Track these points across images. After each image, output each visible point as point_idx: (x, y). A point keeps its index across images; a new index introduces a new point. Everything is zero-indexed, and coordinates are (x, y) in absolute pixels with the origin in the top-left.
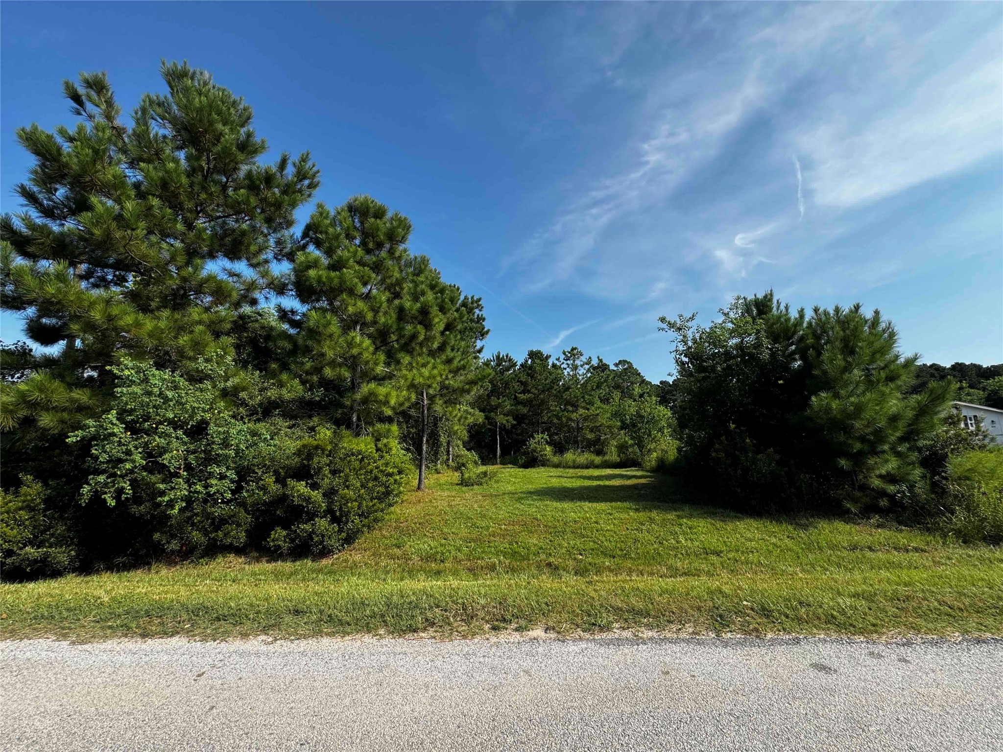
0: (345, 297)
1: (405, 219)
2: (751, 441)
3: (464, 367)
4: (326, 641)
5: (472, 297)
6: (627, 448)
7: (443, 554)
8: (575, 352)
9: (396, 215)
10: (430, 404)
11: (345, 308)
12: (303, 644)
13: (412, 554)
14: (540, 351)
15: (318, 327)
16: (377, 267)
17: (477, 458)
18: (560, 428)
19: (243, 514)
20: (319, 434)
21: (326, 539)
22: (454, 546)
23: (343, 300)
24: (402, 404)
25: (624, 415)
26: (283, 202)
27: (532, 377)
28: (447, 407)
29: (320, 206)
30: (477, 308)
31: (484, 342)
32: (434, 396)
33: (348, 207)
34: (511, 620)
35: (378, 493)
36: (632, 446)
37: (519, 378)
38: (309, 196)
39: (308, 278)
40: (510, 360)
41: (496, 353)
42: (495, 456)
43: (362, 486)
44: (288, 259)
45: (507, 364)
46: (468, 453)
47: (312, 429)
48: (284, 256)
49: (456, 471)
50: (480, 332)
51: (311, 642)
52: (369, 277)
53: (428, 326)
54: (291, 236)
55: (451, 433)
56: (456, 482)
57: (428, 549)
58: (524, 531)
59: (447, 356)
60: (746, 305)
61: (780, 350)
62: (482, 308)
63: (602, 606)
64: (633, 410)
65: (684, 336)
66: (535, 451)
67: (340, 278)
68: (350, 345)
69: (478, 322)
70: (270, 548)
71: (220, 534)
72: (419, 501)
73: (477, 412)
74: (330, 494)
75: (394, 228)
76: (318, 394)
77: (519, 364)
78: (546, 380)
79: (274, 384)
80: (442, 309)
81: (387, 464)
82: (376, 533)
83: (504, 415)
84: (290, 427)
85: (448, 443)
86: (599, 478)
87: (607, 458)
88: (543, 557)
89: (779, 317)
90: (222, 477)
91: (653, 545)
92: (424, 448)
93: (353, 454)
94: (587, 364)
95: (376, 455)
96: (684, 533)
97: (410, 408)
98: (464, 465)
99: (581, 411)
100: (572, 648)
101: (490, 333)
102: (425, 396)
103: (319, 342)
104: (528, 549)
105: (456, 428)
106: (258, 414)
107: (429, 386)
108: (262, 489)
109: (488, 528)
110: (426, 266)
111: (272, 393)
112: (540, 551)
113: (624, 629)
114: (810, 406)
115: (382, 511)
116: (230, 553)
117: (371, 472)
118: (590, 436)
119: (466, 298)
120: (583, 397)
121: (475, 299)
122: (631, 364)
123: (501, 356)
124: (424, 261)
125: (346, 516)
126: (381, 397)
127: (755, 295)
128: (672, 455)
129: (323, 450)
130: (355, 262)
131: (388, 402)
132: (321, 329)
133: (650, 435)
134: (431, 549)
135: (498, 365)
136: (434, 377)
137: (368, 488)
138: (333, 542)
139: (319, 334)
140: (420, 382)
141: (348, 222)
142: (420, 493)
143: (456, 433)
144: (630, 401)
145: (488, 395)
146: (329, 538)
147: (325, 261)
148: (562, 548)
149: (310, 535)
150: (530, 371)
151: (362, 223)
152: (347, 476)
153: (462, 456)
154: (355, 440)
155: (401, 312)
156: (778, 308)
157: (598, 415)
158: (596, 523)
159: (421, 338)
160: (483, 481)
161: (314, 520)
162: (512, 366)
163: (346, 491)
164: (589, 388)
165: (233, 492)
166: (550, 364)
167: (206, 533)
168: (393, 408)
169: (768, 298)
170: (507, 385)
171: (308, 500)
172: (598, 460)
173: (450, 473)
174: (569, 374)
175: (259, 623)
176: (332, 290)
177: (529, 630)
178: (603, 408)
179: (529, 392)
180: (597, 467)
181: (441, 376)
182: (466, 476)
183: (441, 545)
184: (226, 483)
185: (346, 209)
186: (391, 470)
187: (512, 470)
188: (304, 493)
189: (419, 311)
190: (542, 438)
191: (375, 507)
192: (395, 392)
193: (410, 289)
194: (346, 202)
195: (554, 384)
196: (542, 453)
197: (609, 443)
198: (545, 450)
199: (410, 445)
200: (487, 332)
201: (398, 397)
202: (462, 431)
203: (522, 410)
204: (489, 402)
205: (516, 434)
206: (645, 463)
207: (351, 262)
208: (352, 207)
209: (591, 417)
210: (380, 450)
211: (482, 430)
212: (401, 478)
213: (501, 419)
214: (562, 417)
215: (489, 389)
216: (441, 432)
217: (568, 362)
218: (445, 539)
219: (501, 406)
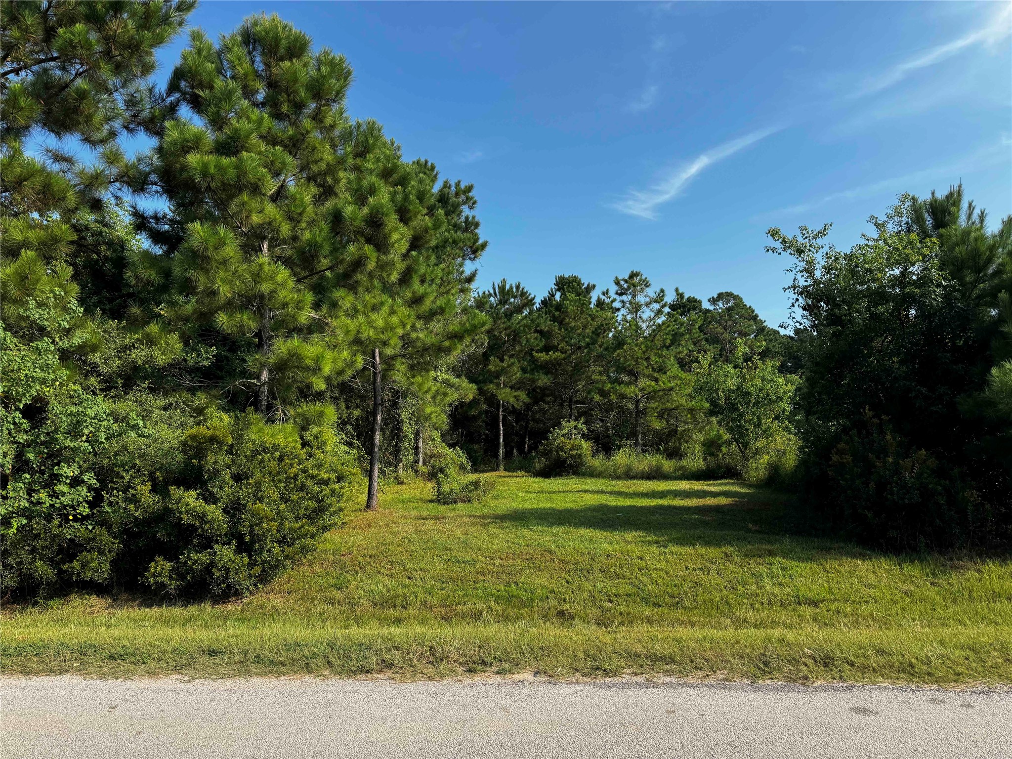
0: (246, 199)
1: (341, 61)
2: (894, 438)
3: (442, 311)
4: (256, 680)
5: (458, 184)
6: (719, 446)
7: (405, 597)
8: (636, 280)
9: (326, 54)
10: (385, 370)
11: (247, 217)
12: (229, 683)
13: (360, 598)
14: (576, 277)
15: (206, 249)
16: (294, 145)
17: (464, 460)
18: (606, 409)
19: (105, 537)
20: (212, 419)
21: (231, 574)
22: (423, 587)
23: (243, 204)
24: (340, 373)
25: (716, 391)
26: (142, 42)
27: (561, 323)
28: (413, 377)
29: (196, 37)
30: (465, 203)
31: (477, 261)
32: (393, 358)
33: (243, 36)
34: (492, 663)
35: (306, 509)
36: (728, 443)
37: (538, 326)
38: (180, 24)
39: (184, 168)
40: (523, 294)
41: (498, 282)
42: (496, 456)
43: (282, 498)
44: (147, 129)
45: (518, 301)
46: (449, 451)
47: (200, 411)
48: (139, 124)
49: (429, 479)
50: (471, 247)
51: (238, 681)
52: (284, 164)
53: (381, 245)
54: (151, 90)
55: (420, 418)
56: (430, 497)
57: (384, 591)
58: (529, 567)
59: (414, 293)
60: (915, 211)
61: (959, 290)
62: (474, 203)
63: (614, 652)
64: (731, 383)
65: (810, 263)
66: (561, 449)
67: (237, 167)
68: (257, 277)
69: (466, 230)
70: (149, 586)
71: (76, 564)
72: (370, 525)
73: (465, 383)
74: (234, 509)
75: (323, 77)
76: (208, 356)
77: (538, 301)
78: (585, 327)
79: (140, 341)
80: (404, 216)
81: (320, 466)
82: (304, 570)
83: (512, 388)
84: (165, 409)
85: (417, 434)
87: (684, 462)
88: (553, 602)
89: (967, 233)
90: (76, 482)
91: (721, 590)
92: (378, 437)
93: (265, 450)
94: (656, 301)
95: (303, 453)
96: (772, 576)
97: (354, 377)
98: (442, 470)
99: (644, 383)
100: (564, 689)
101: (487, 248)
102: (378, 359)
103: (207, 271)
104: (532, 593)
105: (428, 410)
106: (116, 388)
107: (385, 344)
108: (131, 502)
109: (474, 563)
110: (377, 139)
111: (138, 355)
112: (550, 596)
113: (636, 674)
114: (988, 383)
115: (312, 537)
116: (89, 594)
117: (295, 478)
118: (657, 425)
119: (446, 185)
120: (648, 359)
121: (462, 187)
122: (741, 299)
123: (508, 287)
124: (372, 130)
125: (260, 541)
126: (308, 362)
127: (933, 193)
128: (791, 460)
129: (221, 443)
130: (261, 137)
131: (319, 369)
132: (210, 252)
133: (758, 425)
134: (388, 591)
135: (503, 302)
136: (392, 329)
137: (292, 501)
138: (242, 579)
139: (207, 259)
140: (369, 338)
142: (370, 514)
143: (428, 418)
144: (729, 368)
145: (484, 354)
146: (236, 573)
147: (210, 137)
148: (583, 591)
149: (208, 569)
150: (557, 314)
151: (268, 66)
152: (258, 485)
153: (439, 456)
154: (268, 429)
155: (337, 221)
156: (970, 216)
157: (671, 389)
158: (641, 558)
159: (371, 265)
160: (474, 494)
161: (212, 548)
162: (524, 306)
163: (259, 505)
164: (658, 343)
165: (92, 505)
166: (594, 300)
167: (53, 563)
168: (328, 380)
169: (954, 198)
170: (515, 337)
171: (202, 517)
172: (668, 465)
173: (419, 483)
174: (625, 320)
175: (168, 663)
176: (225, 186)
177: (513, 674)
178: (681, 379)
179: (555, 348)
180: (664, 477)
181: (404, 326)
182: (446, 487)
183: (404, 586)
184: (83, 490)
185: (239, 38)
186: (326, 476)
187: (523, 480)
188: (196, 507)
189: (366, 221)
190: (575, 428)
191: (303, 530)
192: (330, 353)
193: (349, 181)
194: (239, 27)
195: (598, 335)
196: (575, 452)
197: (690, 438)
198: (579, 447)
199: (352, 435)
200: (484, 246)
201: (335, 361)
202: (439, 415)
203: (543, 380)
204: (486, 365)
205: (534, 420)
206: (747, 472)
207: (254, 139)
208: (249, 36)
209: (661, 393)
210: (308, 445)
211: (474, 412)
212: (342, 488)
213: (505, 395)
214: (608, 392)
215: (486, 345)
216: (404, 415)
217: (624, 298)
218: (409, 578)
219: (506, 373)
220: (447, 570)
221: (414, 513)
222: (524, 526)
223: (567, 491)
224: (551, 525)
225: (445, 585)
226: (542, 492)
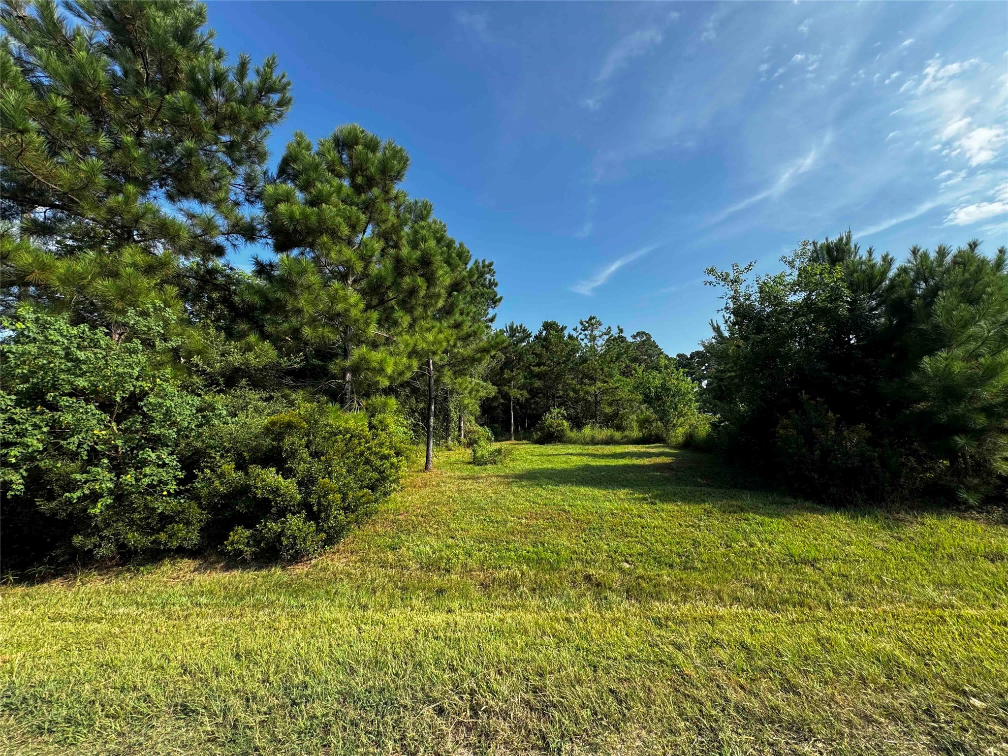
0: (325, 239)
1: (401, 150)
3: (475, 333)
5: (484, 261)
6: (651, 423)
7: (449, 560)
8: (593, 321)
9: (390, 144)
10: (437, 376)
11: (326, 254)
13: (409, 560)
14: (555, 322)
15: (289, 274)
16: (367, 208)
17: (490, 434)
18: (577, 401)
19: (195, 509)
21: (299, 541)
23: (325, 244)
24: (401, 374)
25: (648, 388)
27: (547, 349)
28: (456, 379)
29: (298, 135)
30: (488, 273)
31: (496, 309)
32: (443, 366)
33: (334, 140)
35: (370, 479)
36: (656, 420)
37: (534, 350)
38: (281, 117)
39: (277, 215)
40: (524, 330)
41: (509, 324)
42: (509, 431)
43: (348, 471)
45: (521, 335)
46: (480, 429)
48: (256, 196)
49: (468, 447)
50: (492, 299)
53: (430, 279)
54: (265, 173)
55: (461, 408)
56: (468, 460)
57: (430, 553)
58: (551, 527)
59: (455, 320)
60: (816, 251)
62: (494, 273)
64: (658, 382)
66: (551, 426)
67: (318, 215)
68: (334, 299)
69: (490, 288)
70: (228, 553)
71: (163, 535)
72: (426, 484)
73: (490, 386)
74: (306, 483)
75: (388, 160)
76: (297, 362)
77: (533, 335)
78: (562, 351)
79: (237, 347)
80: (448, 263)
81: (381, 445)
83: (518, 388)
85: (460, 418)
86: (622, 456)
87: (627, 433)
88: (578, 565)
92: (432, 420)
93: (339, 433)
94: (606, 334)
95: (369, 434)
97: (412, 378)
98: (476, 442)
99: (599, 384)
101: (503, 301)
102: (432, 367)
103: (293, 294)
104: (558, 554)
105: (466, 402)
106: (218, 384)
107: (435, 354)
108: (220, 478)
110: (429, 213)
111: (236, 359)
112: (574, 557)
115: (375, 501)
116: (182, 558)
117: (362, 454)
118: (608, 410)
119: (476, 262)
120: (602, 369)
121: (487, 263)
122: (650, 335)
123: (515, 327)
124: (426, 207)
125: (326, 510)
126: (374, 364)
128: (704, 431)
129: (296, 428)
130: (340, 199)
131: (383, 370)
132: (295, 278)
133: (675, 409)
134: (434, 553)
135: (512, 336)
136: (440, 343)
137: (357, 474)
138: (308, 545)
139: (294, 284)
140: (423, 349)
141: (332, 154)
142: (427, 475)
143: (466, 407)
144: (655, 373)
145: (501, 367)
146: (303, 540)
147: (300, 196)
148: (601, 552)
149: (279, 537)
150: (544, 343)
151: (351, 157)
152: (329, 460)
153: (474, 432)
154: (344, 416)
155: (398, 262)
157: (618, 388)
158: (640, 516)
159: (422, 293)
160: (498, 459)
161: (285, 517)
162: (526, 337)
163: (327, 479)
164: (608, 360)
165: (181, 482)
166: (566, 335)
168: (391, 379)
169: (844, 242)
170: (520, 357)
171: (276, 491)
172: (618, 435)
173: (461, 450)
174: (586, 346)
176: (309, 229)
178: (623, 381)
179: (544, 364)
180: (617, 443)
181: (448, 342)
182: (479, 454)
183: (448, 547)
185: (331, 141)
186: (387, 452)
187: (527, 446)
188: (272, 482)
189: (419, 261)
190: (559, 413)
191: (366, 498)
192: (392, 359)
193: (409, 236)
194: (331, 134)
195: (570, 355)
196: (559, 428)
197: (628, 418)
198: (562, 425)
199: (419, 420)
200: (500, 299)
201: (395, 364)
202: (474, 405)
203: (538, 384)
204: (502, 376)
205: (531, 409)
206: (669, 438)
207: (334, 198)
208: (338, 140)
209: (610, 391)
210: (375, 428)
211: (495, 404)
212: (400, 461)
213: (514, 393)
214: (579, 390)
215: (503, 360)
216: (451, 406)
217: (586, 332)
218: (452, 538)
219: (515, 379)
220: (483, 529)
221: (458, 473)
222: (537, 485)
223: (559, 455)
224: (558, 483)
225: (482, 546)
226: (541, 455)
